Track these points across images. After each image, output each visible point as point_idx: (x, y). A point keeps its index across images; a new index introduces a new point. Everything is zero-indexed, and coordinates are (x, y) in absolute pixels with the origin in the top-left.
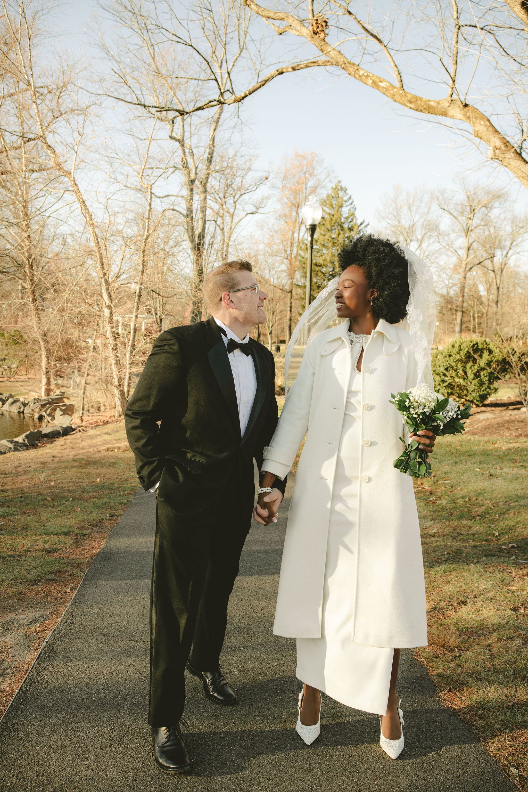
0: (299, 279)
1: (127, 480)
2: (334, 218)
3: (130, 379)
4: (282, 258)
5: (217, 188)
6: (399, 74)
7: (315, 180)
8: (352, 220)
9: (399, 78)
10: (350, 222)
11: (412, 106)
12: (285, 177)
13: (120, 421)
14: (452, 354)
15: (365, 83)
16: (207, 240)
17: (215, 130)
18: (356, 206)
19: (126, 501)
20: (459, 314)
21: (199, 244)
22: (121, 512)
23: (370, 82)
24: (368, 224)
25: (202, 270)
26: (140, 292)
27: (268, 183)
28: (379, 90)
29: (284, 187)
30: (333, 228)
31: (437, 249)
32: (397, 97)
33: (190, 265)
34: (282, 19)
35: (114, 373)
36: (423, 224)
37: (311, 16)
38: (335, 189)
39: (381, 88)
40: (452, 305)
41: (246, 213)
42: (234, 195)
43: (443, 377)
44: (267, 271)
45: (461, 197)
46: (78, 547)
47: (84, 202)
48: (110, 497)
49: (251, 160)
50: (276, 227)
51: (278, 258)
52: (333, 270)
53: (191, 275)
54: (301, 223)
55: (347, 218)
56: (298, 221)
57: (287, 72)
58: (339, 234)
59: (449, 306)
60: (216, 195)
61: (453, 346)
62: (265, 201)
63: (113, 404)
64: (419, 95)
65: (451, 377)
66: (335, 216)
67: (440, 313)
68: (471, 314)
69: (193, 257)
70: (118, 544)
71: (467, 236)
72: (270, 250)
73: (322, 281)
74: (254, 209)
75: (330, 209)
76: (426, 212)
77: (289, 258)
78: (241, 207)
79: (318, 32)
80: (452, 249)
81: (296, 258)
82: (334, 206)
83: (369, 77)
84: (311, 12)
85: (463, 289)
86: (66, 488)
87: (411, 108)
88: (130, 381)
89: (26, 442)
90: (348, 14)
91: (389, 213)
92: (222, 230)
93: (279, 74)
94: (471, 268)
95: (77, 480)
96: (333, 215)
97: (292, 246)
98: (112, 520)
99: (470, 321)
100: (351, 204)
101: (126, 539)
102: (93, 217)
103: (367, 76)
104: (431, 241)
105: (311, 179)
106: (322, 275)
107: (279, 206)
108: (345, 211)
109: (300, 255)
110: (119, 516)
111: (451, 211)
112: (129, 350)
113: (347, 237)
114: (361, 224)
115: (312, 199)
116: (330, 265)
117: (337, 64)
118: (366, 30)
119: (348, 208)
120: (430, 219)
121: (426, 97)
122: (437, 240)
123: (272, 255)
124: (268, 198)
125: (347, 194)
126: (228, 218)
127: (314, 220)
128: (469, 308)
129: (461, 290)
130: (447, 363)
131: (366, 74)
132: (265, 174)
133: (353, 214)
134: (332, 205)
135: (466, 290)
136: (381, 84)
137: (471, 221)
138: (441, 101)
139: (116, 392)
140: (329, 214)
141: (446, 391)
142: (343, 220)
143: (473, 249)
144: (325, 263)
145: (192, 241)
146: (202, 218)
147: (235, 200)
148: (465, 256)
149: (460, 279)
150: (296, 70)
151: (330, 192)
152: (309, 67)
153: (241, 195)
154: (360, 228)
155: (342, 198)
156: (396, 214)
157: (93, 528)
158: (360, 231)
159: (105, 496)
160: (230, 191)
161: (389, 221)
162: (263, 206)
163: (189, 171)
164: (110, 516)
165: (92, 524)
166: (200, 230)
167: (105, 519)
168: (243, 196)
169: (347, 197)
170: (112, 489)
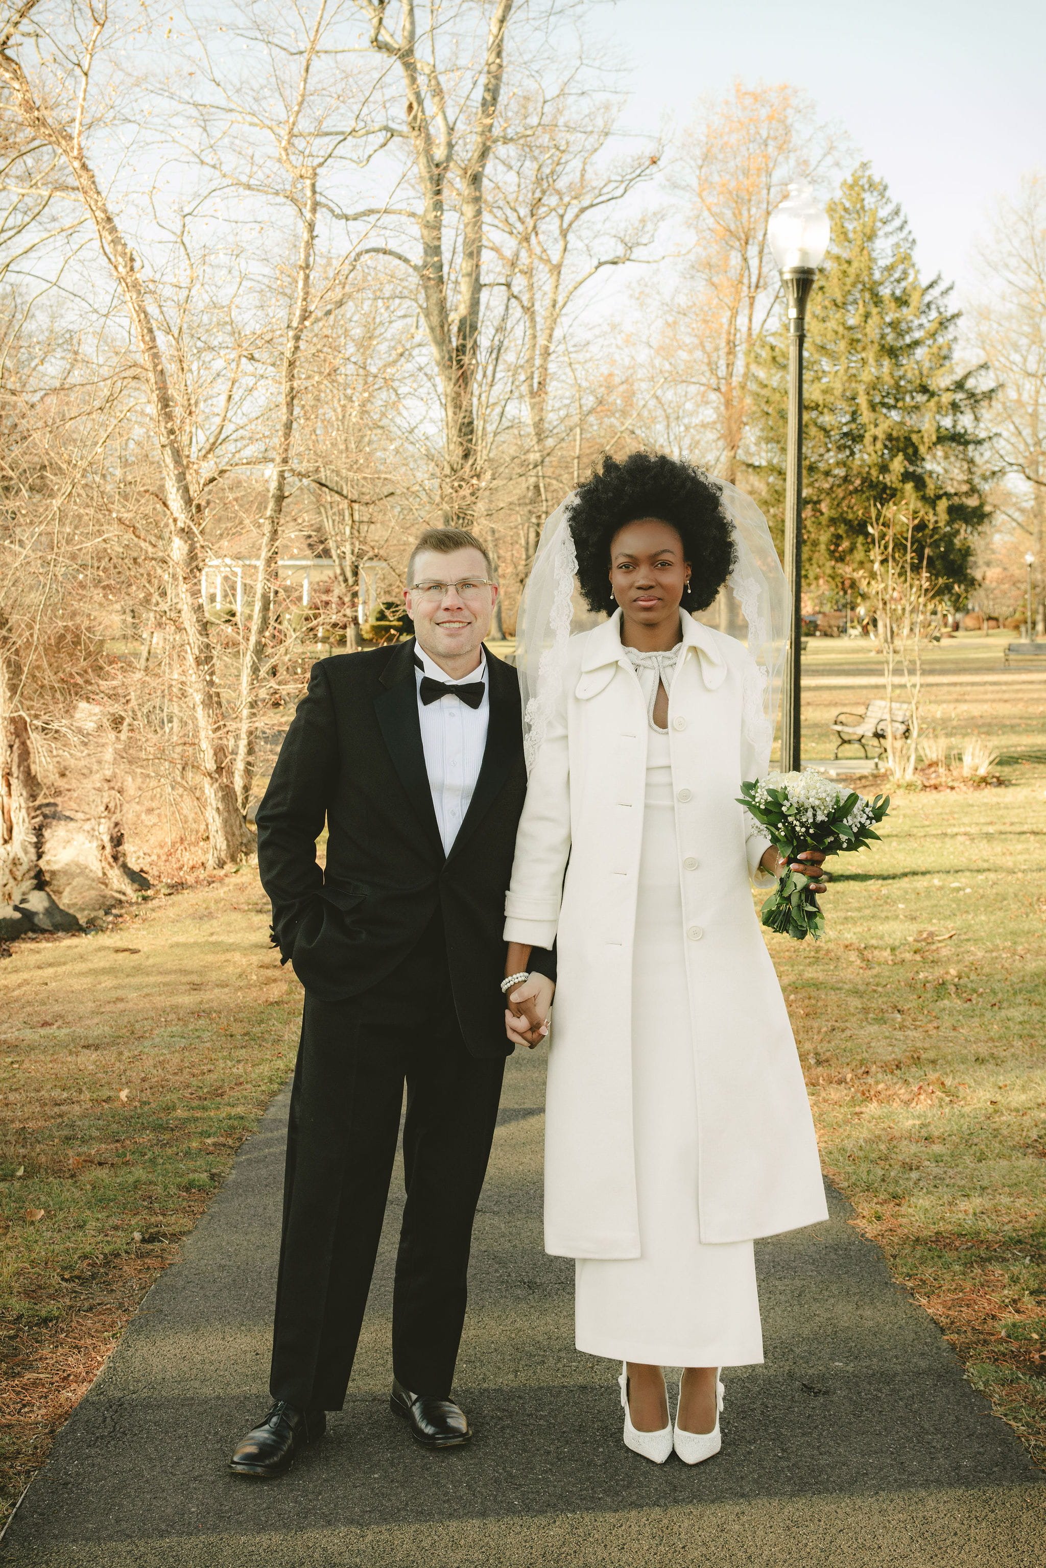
0: (753, 449)
1: (218, 1092)
2: (852, 271)
3: (251, 751)
4: (702, 388)
5: (512, 191)
7: (792, 162)
8: (905, 273)
10: (898, 281)
12: (705, 157)
13: (221, 880)
16: (485, 338)
17: (502, 21)
18: (915, 235)
19: (204, 1176)
21: (461, 350)
22: (182, 1222)
24: (951, 288)
25: (471, 423)
26: (280, 488)
27: (658, 175)
29: (705, 183)
33: (438, 412)
35: (202, 734)
38: (851, 187)
41: (595, 263)
42: (561, 212)
44: (660, 427)
46: (15, 1375)
47: (109, 220)
48: (153, 1161)
49: (607, 107)
50: (682, 300)
51: (693, 389)
52: (854, 420)
53: (441, 442)
54: (757, 287)
55: (890, 269)
56: (746, 281)
58: (867, 316)
60: (509, 212)
62: (650, 227)
63: (203, 827)
66: (855, 264)
69: (443, 385)
70: (155, 1361)
72: (667, 367)
73: (822, 450)
74: (620, 250)
75: (841, 246)
77: (723, 389)
78: (580, 245)
81: (743, 387)
82: (851, 235)
86: (18, 1125)
88: (250, 759)
91: (1010, 254)
92: (529, 310)
95: (55, 1093)
96: (849, 262)
97: (731, 352)
98: (148, 1254)
100: (901, 228)
101: (185, 1341)
102: (137, 265)
105: (781, 159)
106: (821, 435)
107: (691, 238)
108: (884, 248)
109: (756, 378)
110: (175, 1237)
112: (248, 660)
113: (890, 324)
114: (931, 286)
115: (800, 191)
116: (841, 404)
119: (893, 240)
123: (677, 379)
124: (659, 216)
125: (889, 200)
126: (543, 275)
127: (805, 254)
132: (649, 149)
133: (906, 258)
134: (845, 234)
139: (210, 792)
140: (838, 258)
142: (877, 276)
144: (830, 399)
145: (442, 340)
146: (469, 275)
147: (566, 224)
151: (838, 194)
153: (583, 210)
154: (927, 298)
155: (874, 212)
156: (1031, 255)
157: (78, 1289)
158: (928, 305)
159: (136, 1156)
160: (552, 200)
161: (1011, 277)
162: (644, 240)
163: (428, 140)
164: (144, 1241)
165: (76, 1273)
166: (463, 310)
167: (126, 1252)
168: (588, 213)
169: (890, 208)
170: (166, 1129)
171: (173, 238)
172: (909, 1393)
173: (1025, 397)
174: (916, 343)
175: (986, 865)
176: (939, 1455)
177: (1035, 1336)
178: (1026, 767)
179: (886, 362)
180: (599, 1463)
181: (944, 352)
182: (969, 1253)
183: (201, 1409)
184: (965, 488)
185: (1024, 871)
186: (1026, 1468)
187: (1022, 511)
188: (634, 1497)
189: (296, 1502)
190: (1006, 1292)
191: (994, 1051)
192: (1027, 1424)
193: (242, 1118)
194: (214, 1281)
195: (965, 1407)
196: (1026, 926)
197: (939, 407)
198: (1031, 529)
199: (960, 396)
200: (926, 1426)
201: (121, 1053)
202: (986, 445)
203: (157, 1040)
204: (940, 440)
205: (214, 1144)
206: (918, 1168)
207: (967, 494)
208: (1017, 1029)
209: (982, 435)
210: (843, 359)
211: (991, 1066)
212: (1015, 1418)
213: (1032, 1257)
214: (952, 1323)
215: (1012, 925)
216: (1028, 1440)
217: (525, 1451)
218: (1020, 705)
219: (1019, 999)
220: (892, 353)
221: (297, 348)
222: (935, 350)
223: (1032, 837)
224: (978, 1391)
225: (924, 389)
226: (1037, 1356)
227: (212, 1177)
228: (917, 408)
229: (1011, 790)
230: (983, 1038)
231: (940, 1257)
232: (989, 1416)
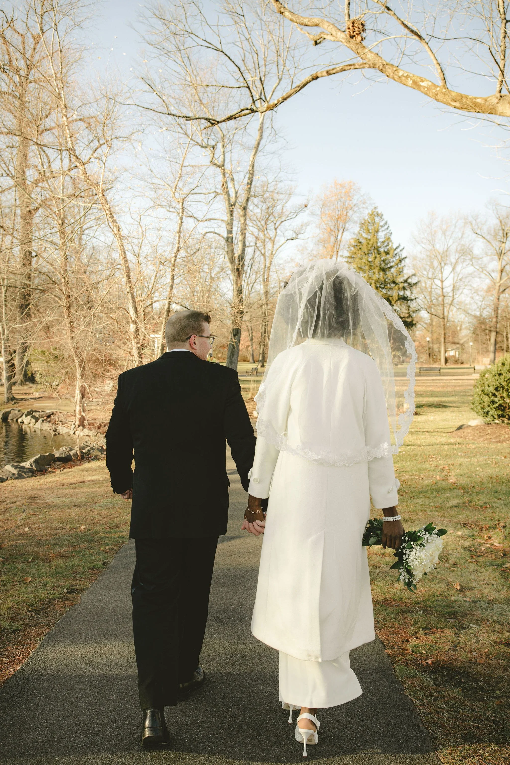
2: (371, 243)
5: (259, 215)
6: (442, 71)
8: (388, 244)
9: (442, 76)
10: (386, 246)
11: (457, 104)
12: (323, 205)
14: (502, 372)
15: (404, 84)
16: (247, 261)
17: (255, 156)
18: (392, 231)
19: (101, 563)
20: (493, 334)
21: (239, 266)
22: (86, 584)
23: (410, 82)
24: (403, 249)
25: (241, 290)
27: (307, 211)
28: (420, 90)
29: (323, 213)
30: (370, 252)
31: (470, 272)
32: (440, 97)
34: (317, 25)
36: (457, 248)
37: (347, 18)
38: (371, 215)
39: (422, 89)
40: (485, 326)
41: (286, 239)
42: (275, 222)
43: (492, 398)
45: (493, 222)
47: (111, 214)
50: (315, 252)
53: (231, 295)
54: (339, 248)
55: (383, 242)
56: (336, 246)
57: (322, 77)
58: (375, 258)
59: (483, 327)
60: (258, 222)
61: (503, 364)
62: (304, 228)
64: (464, 92)
65: (501, 397)
66: (372, 241)
67: (474, 333)
68: (505, 334)
69: (233, 278)
71: (500, 259)
74: (294, 236)
75: (367, 234)
76: (460, 236)
78: (281, 234)
79: (354, 36)
80: (485, 272)
82: (371, 231)
83: (409, 77)
84: (347, 16)
85: (496, 310)
87: (455, 107)
89: (34, 467)
90: (386, 10)
91: (423, 238)
92: (263, 254)
93: (313, 79)
94: (505, 290)
95: (58, 525)
96: (370, 240)
98: (67, 599)
99: (503, 341)
100: (387, 229)
102: (121, 230)
103: (407, 77)
104: (465, 264)
107: (318, 231)
108: (381, 235)
110: (81, 591)
111: (484, 236)
113: (383, 261)
114: (397, 248)
117: (374, 66)
118: (406, 26)
119: (384, 233)
120: (463, 243)
121: (471, 95)
122: (471, 263)
124: (307, 224)
125: (383, 220)
126: (269, 244)
128: (502, 328)
129: (495, 311)
130: (497, 383)
131: (405, 75)
132: (304, 202)
133: (389, 239)
134: (369, 230)
135: (500, 312)
136: (422, 84)
137: (504, 244)
138: (488, 97)
140: (366, 239)
141: (496, 413)
142: (379, 244)
143: (506, 272)
145: (232, 261)
146: (242, 241)
147: (276, 226)
148: (499, 278)
149: (493, 300)
150: (331, 74)
151: (367, 218)
152: (345, 70)
153: (282, 222)
154: (396, 252)
155: (379, 224)
156: (430, 239)
157: (33, 615)
158: (396, 254)
159: (78, 553)
160: (271, 218)
161: (424, 246)
162: (302, 232)
163: (229, 195)
164: (68, 593)
165: (35, 608)
166: (240, 253)
167: (59, 598)
168: (284, 223)
169: (383, 222)
170: (93, 541)
171: (137, 223)
172: (369, 680)
173: (428, 286)
174: (391, 267)
175: (410, 443)
176: (380, 717)
177: (424, 652)
178: (425, 409)
179: (381, 273)
180: (228, 717)
181: (401, 270)
182: (398, 608)
183: (61, 682)
184: (407, 315)
185: (424, 446)
186: (418, 726)
187: (426, 323)
188: (240, 738)
189: (87, 737)
190: (412, 628)
191: (411, 517)
192: (420, 700)
193: (123, 537)
194: (90, 613)
195: (393, 689)
196: (424, 467)
197: (399, 288)
198: (429, 329)
199: (406, 285)
200: (375, 699)
201: (87, 509)
202: (414, 301)
203: (102, 504)
204: (399, 299)
205: (109, 549)
206: (379, 568)
207: (408, 317)
208: (420, 508)
209: (413, 298)
210: (367, 272)
211: (409, 523)
212: (414, 696)
213: (423, 610)
214: (389, 643)
215: (419, 466)
216: (420, 709)
217: (196, 709)
218: (424, 388)
219: (421, 496)
220: (384, 270)
221: (175, 260)
222: (398, 269)
223: (427, 434)
224: (398, 681)
225: (394, 282)
226: (424, 663)
227: (104, 564)
228: (391, 288)
229: (420, 416)
230: (407, 511)
231: (386, 610)
232: (403, 694)
